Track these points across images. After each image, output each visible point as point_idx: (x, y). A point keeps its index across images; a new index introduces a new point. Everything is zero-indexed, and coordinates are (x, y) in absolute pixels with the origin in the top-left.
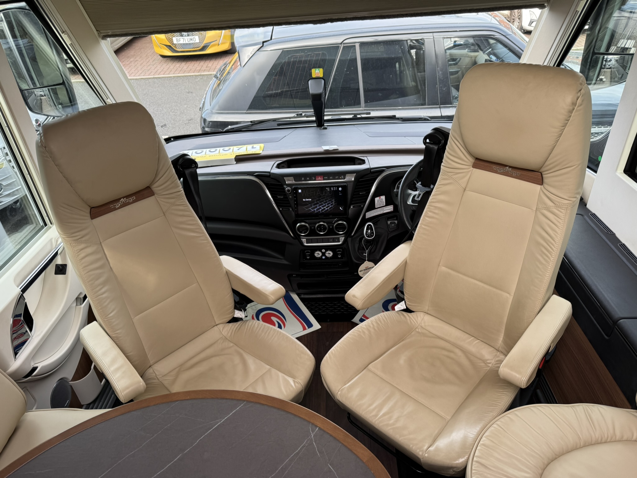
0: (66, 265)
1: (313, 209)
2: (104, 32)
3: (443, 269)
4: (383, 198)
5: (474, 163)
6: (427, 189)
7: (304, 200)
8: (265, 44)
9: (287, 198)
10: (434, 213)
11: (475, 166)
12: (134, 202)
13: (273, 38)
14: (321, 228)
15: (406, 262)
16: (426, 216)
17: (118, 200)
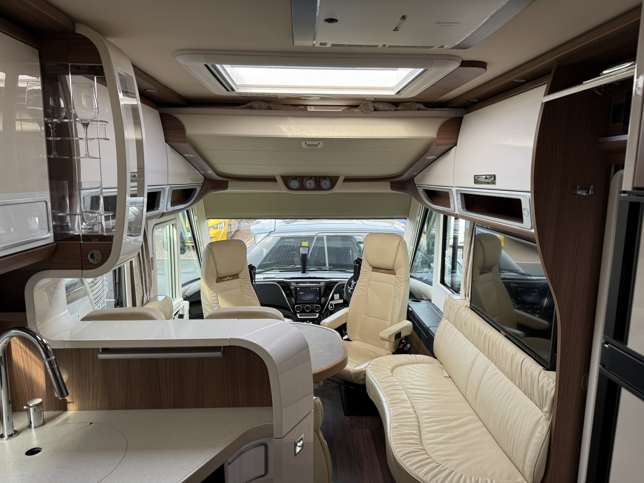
0: (184, 315)
1: (304, 298)
2: (208, 217)
3: (363, 316)
4: (338, 295)
5: (372, 269)
6: (356, 282)
7: (300, 293)
8: (271, 233)
9: (292, 293)
10: (358, 290)
11: (373, 271)
12: (231, 279)
13: (275, 230)
14: (307, 308)
15: (347, 313)
16: (355, 292)
17: (226, 277)
